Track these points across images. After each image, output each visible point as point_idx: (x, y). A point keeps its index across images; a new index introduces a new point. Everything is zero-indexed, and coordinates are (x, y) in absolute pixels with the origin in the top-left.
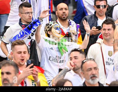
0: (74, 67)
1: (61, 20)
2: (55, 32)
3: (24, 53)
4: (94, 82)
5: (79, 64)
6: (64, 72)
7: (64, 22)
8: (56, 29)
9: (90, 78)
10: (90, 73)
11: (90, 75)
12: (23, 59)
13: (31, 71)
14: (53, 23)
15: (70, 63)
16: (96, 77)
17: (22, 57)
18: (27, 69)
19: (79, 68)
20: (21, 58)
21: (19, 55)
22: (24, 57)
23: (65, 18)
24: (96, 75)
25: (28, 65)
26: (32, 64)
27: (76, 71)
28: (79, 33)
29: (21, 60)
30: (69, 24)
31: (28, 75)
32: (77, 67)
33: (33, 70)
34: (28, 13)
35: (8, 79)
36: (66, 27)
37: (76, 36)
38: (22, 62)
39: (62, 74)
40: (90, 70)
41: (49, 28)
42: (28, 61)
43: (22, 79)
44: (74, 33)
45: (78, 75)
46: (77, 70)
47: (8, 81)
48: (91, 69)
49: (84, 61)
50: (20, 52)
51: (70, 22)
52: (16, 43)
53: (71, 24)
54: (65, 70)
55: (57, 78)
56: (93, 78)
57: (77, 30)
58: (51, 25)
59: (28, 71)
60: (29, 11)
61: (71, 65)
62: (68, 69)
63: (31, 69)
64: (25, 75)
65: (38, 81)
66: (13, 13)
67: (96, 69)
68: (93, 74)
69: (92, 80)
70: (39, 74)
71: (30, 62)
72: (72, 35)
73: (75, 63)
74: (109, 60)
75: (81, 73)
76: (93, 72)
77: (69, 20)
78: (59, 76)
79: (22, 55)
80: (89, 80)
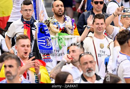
0: (71, 59)
1: (57, 16)
2: (52, 27)
3: (28, 46)
4: (90, 75)
5: (77, 58)
6: (61, 64)
7: (60, 18)
8: (53, 24)
9: (86, 71)
10: (86, 66)
11: (86, 69)
12: (26, 52)
13: (33, 63)
14: (51, 19)
15: (67, 56)
16: (92, 70)
17: (26, 50)
18: (29, 61)
19: (77, 61)
20: (24, 51)
21: (23, 48)
22: (27, 50)
23: (61, 14)
24: (92, 69)
25: (30, 58)
26: (34, 57)
27: (74, 64)
28: (74, 27)
29: (25, 54)
30: (65, 19)
31: (30, 67)
32: (75, 60)
33: (34, 63)
34: (26, 10)
35: (10, 72)
36: (62, 23)
37: (72, 30)
38: (26, 55)
39: (59, 66)
40: (85, 64)
41: (48, 24)
42: (30, 54)
43: (25, 70)
44: (69, 27)
45: (76, 68)
46: (74, 62)
47: (11, 73)
48: (87, 63)
49: (82, 55)
50: (24, 46)
51: (66, 18)
52: (21, 37)
53: (66, 20)
54: (62, 62)
55: (55, 69)
56: (89, 71)
57: (73, 25)
58: (49, 20)
59: (30, 63)
60: (27, 8)
61: (68, 58)
62: (65, 61)
63: (33, 61)
64: (27, 67)
65: (39, 73)
66: (15, 9)
67: (92, 63)
68: (89, 68)
69: (89, 73)
70: (41, 67)
71: (32, 55)
72: (68, 30)
73: (73, 57)
74: (101, 52)
75: (79, 66)
76: (88, 66)
77: (65, 16)
78: (56, 67)
79: (25, 48)
80: (85, 73)
